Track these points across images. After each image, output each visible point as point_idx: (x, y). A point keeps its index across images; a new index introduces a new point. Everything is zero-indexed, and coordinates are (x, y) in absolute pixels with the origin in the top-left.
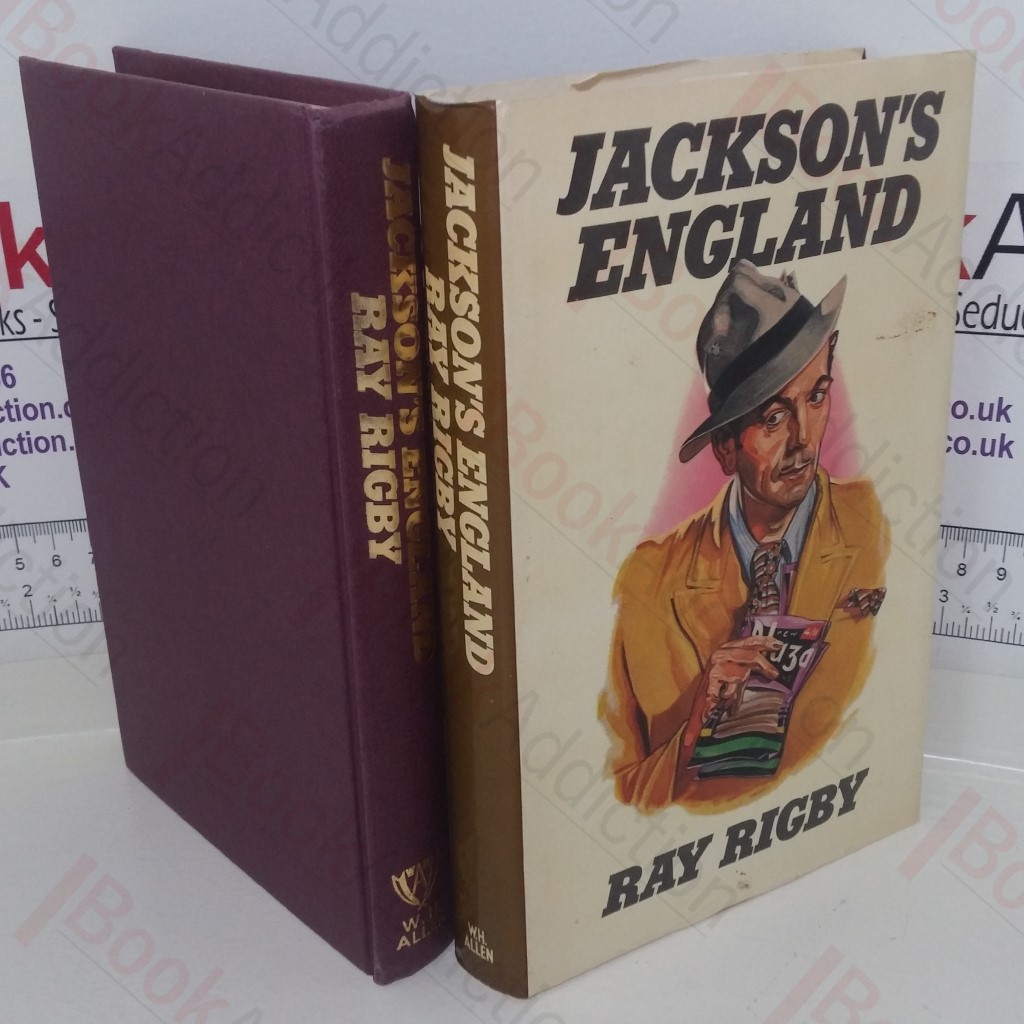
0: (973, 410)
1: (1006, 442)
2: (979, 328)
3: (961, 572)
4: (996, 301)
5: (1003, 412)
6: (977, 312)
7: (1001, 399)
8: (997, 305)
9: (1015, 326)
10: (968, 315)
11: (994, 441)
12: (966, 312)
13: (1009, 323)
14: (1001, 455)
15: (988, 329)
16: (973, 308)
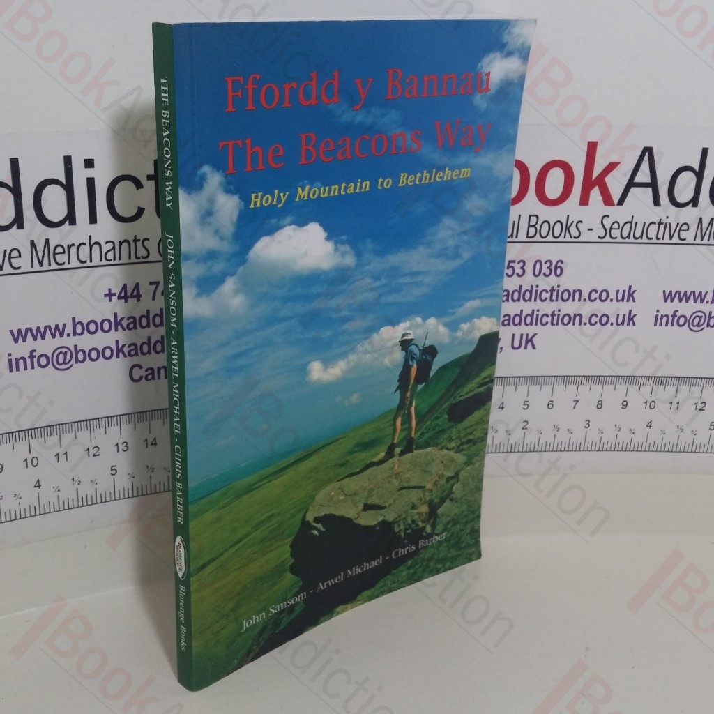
0: (613, 295)
1: (632, 315)
2: (619, 239)
3: (599, 406)
4: (630, 221)
5: (630, 295)
6: (618, 229)
7: (630, 287)
8: (631, 223)
9: (641, 237)
10: (612, 231)
11: (624, 316)
12: (611, 229)
13: (638, 235)
14: (628, 325)
15: (624, 240)
16: (615, 226)
